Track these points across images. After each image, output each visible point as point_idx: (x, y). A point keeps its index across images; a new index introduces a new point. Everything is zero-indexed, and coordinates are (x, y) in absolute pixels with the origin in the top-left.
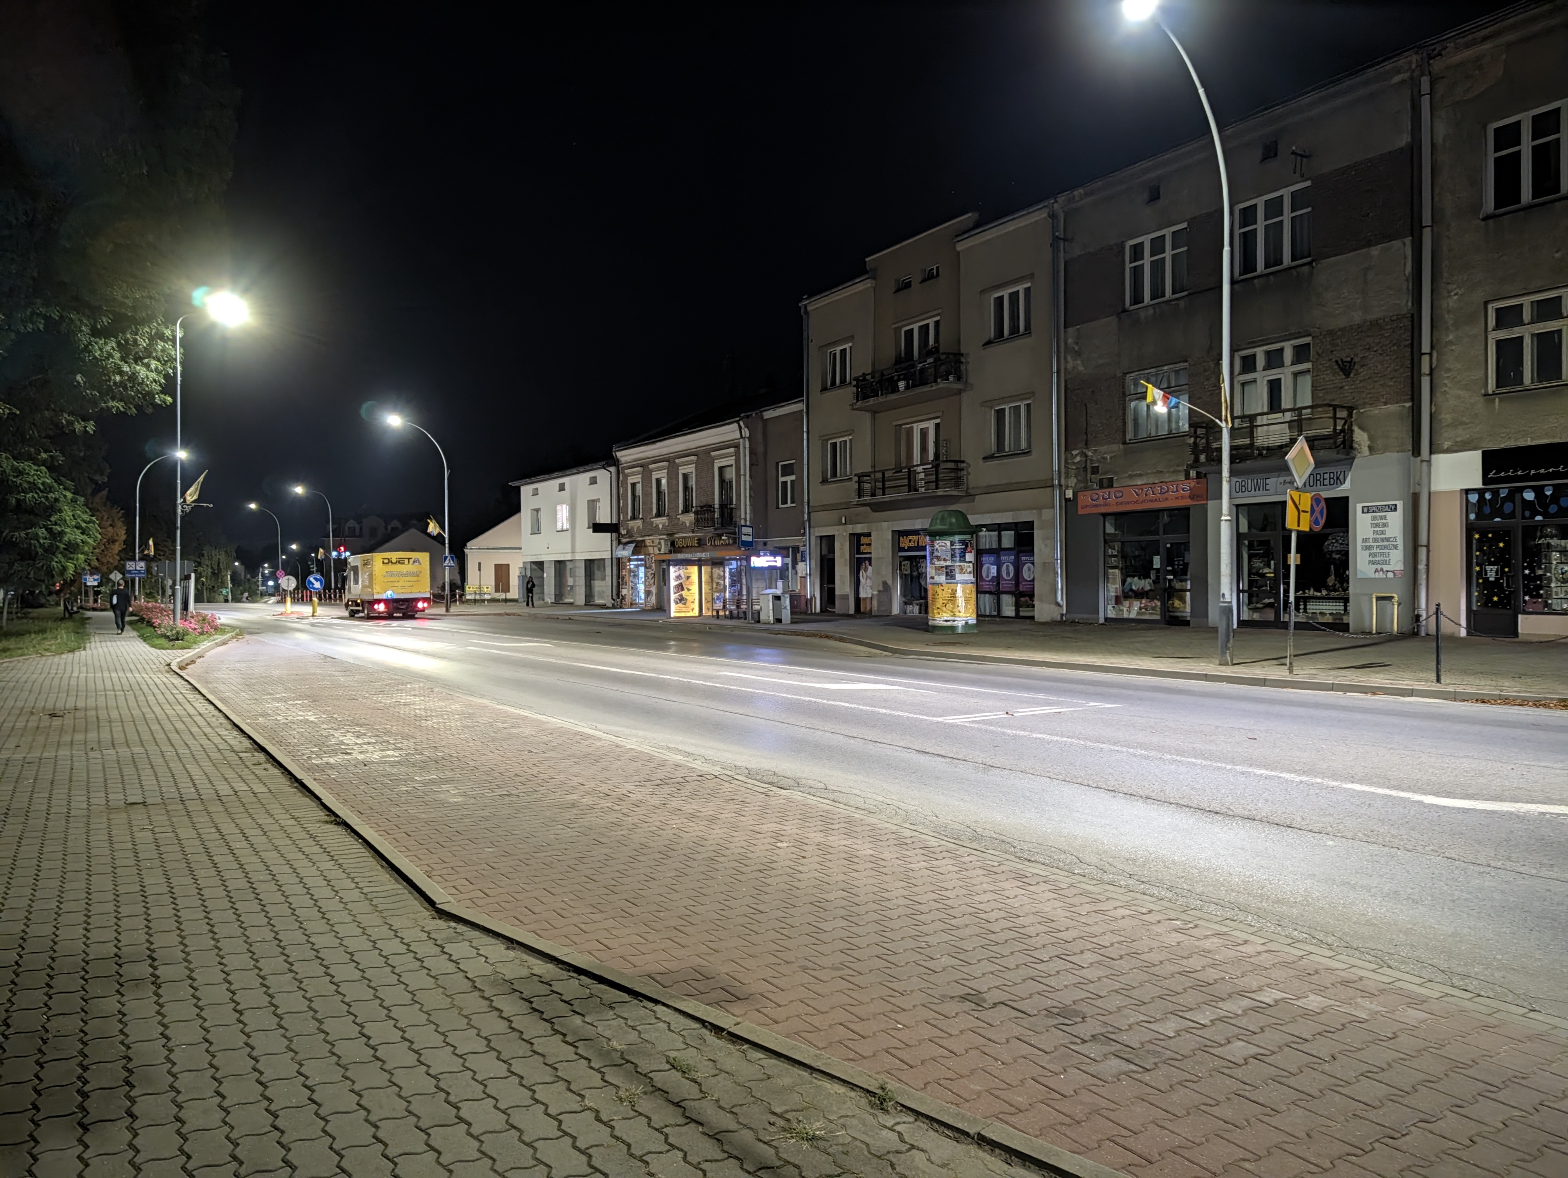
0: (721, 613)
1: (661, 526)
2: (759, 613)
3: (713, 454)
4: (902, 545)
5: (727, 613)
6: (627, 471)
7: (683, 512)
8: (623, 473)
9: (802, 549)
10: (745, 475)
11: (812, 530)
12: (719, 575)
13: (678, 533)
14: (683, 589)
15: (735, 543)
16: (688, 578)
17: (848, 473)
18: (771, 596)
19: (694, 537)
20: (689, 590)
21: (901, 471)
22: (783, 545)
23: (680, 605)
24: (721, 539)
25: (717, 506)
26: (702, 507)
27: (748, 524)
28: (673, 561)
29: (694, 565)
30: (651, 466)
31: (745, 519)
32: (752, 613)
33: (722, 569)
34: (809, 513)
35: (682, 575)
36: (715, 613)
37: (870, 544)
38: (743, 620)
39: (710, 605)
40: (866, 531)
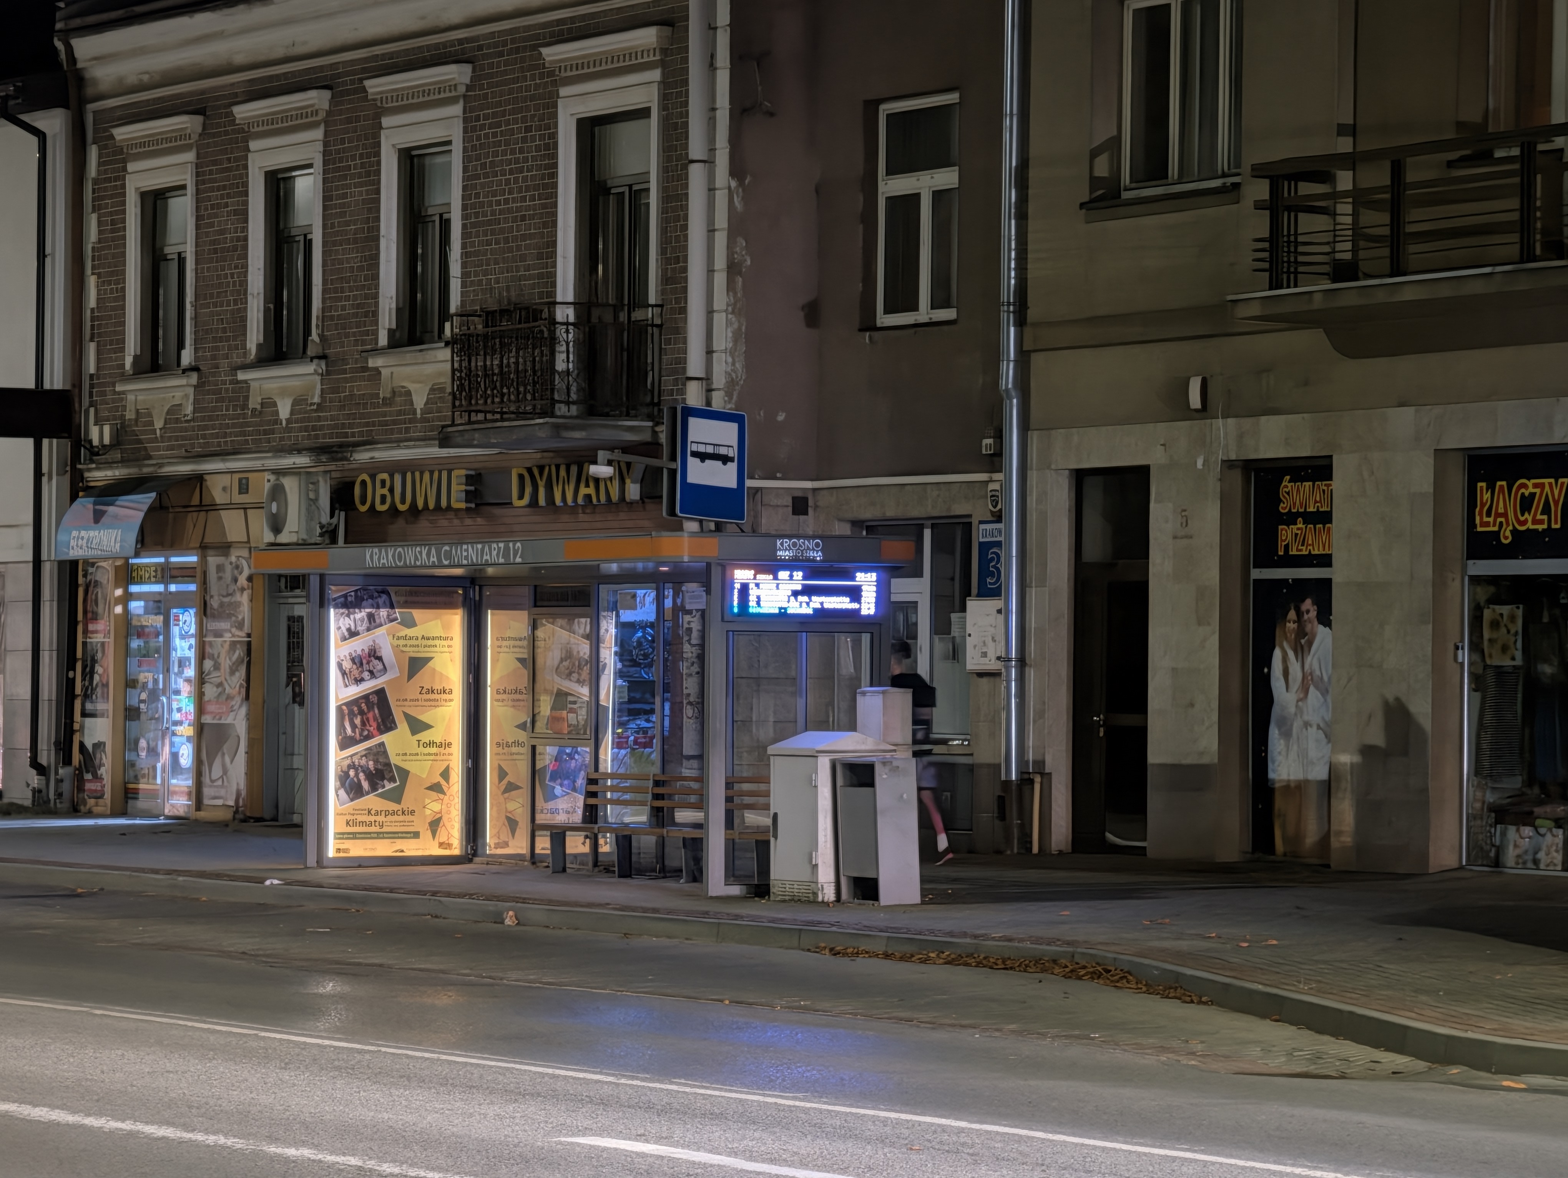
0: (577, 845)
1: (284, 410)
2: (763, 849)
3: (552, 54)
4: (1485, 524)
5: (607, 846)
6: (122, 133)
7: (395, 343)
8: (105, 141)
9: (983, 533)
10: (709, 163)
11: (1034, 438)
12: (568, 655)
13: (369, 443)
14: (387, 724)
15: (650, 495)
16: (416, 665)
17: (1222, 160)
18: (824, 765)
19: (449, 466)
20: (417, 726)
21: (1484, 156)
22: (891, 511)
23: (371, 801)
24: (582, 478)
25: (565, 314)
26: (489, 316)
27: (718, 403)
28: (343, 579)
29: (449, 605)
30: (243, 112)
31: (706, 380)
32: (731, 848)
33: (583, 625)
34: (1024, 357)
35: (387, 653)
36: (543, 845)
37: (1324, 518)
38: (682, 884)
39: (518, 806)
40: (1304, 449)
